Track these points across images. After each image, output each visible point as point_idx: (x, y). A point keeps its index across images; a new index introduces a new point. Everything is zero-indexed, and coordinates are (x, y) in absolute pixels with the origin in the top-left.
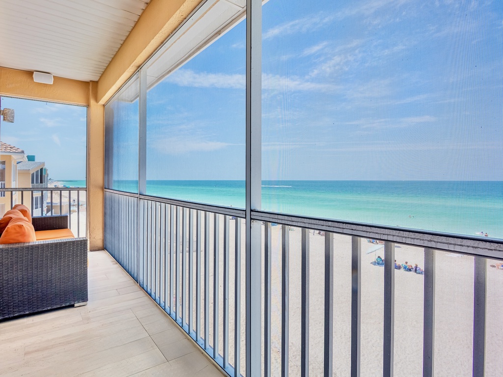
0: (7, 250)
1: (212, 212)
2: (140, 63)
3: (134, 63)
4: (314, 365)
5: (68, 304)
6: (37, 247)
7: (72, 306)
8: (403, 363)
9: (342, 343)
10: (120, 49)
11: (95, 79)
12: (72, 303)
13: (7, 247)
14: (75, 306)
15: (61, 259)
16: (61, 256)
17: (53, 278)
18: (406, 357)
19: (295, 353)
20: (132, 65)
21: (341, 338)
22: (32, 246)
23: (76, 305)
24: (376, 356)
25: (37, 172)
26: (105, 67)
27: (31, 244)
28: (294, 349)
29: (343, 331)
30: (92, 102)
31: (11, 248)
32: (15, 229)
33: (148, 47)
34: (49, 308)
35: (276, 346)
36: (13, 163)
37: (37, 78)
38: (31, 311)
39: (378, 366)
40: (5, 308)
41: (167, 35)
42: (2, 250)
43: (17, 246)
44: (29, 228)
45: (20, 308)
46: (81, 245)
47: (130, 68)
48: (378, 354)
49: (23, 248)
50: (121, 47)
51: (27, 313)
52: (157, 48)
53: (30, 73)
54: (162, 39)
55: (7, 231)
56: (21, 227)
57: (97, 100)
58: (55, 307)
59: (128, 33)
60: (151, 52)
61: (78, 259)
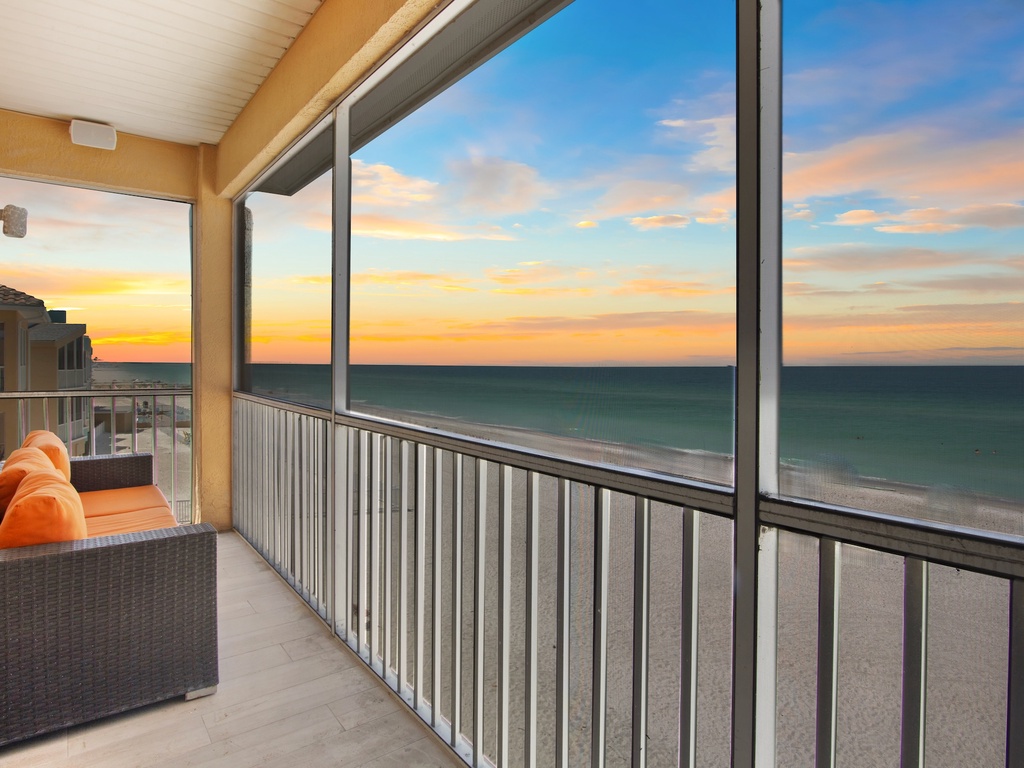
0: (16, 565)
1: (589, 484)
2: (338, 90)
3: (322, 91)
4: (660, 756)
5: (170, 695)
6: (93, 555)
7: (181, 699)
8: (847, 752)
9: (716, 708)
10: (280, 61)
11: (213, 138)
12: (181, 692)
13: (15, 558)
14: (188, 698)
15: (152, 582)
16: (152, 575)
17: (132, 632)
18: (853, 739)
19: (620, 731)
20: (315, 98)
21: (714, 698)
22: (81, 553)
23: (190, 695)
24: (790, 738)
25: (71, 345)
26: (240, 110)
27: (76, 548)
28: (615, 721)
29: (717, 681)
30: (205, 192)
31: (26, 561)
32: (35, 508)
33: (368, 45)
34: (123, 709)
35: (579, 714)
36: (20, 327)
37: (79, 135)
38: (78, 721)
39: (796, 758)
40: (13, 716)
41: (425, 9)
42: (4, 564)
43: (41, 553)
44: (67, 501)
45: (51, 714)
46: (202, 546)
47: (311, 103)
48: (793, 733)
49: (56, 558)
50: (284, 55)
51: (69, 724)
52: (395, 45)
53: (63, 124)
54: (410, 22)
55: (14, 514)
56: (49, 502)
57: (216, 188)
58: (139, 705)
59: (307, 18)
60: (371, 60)
61: (193, 579)
